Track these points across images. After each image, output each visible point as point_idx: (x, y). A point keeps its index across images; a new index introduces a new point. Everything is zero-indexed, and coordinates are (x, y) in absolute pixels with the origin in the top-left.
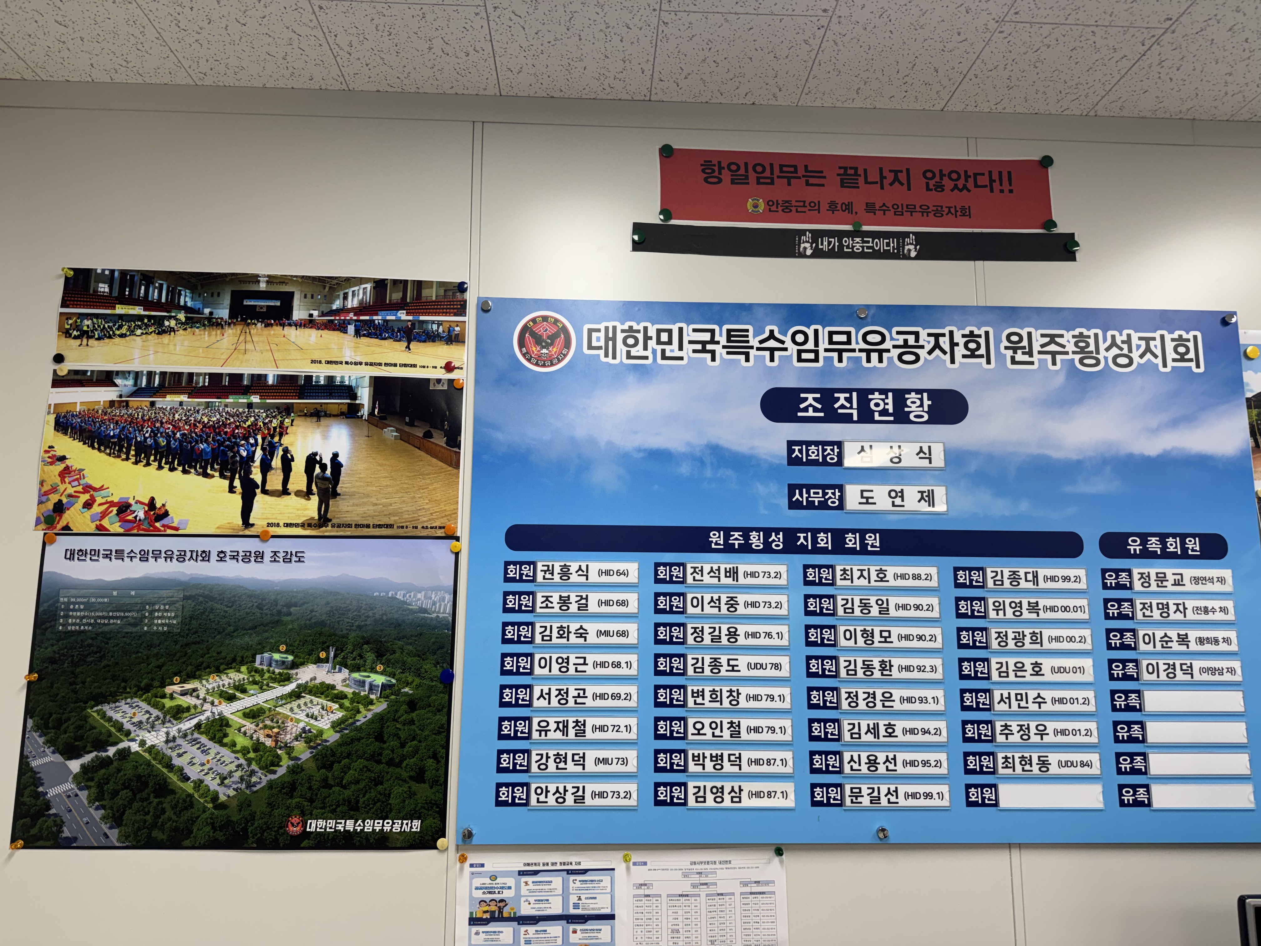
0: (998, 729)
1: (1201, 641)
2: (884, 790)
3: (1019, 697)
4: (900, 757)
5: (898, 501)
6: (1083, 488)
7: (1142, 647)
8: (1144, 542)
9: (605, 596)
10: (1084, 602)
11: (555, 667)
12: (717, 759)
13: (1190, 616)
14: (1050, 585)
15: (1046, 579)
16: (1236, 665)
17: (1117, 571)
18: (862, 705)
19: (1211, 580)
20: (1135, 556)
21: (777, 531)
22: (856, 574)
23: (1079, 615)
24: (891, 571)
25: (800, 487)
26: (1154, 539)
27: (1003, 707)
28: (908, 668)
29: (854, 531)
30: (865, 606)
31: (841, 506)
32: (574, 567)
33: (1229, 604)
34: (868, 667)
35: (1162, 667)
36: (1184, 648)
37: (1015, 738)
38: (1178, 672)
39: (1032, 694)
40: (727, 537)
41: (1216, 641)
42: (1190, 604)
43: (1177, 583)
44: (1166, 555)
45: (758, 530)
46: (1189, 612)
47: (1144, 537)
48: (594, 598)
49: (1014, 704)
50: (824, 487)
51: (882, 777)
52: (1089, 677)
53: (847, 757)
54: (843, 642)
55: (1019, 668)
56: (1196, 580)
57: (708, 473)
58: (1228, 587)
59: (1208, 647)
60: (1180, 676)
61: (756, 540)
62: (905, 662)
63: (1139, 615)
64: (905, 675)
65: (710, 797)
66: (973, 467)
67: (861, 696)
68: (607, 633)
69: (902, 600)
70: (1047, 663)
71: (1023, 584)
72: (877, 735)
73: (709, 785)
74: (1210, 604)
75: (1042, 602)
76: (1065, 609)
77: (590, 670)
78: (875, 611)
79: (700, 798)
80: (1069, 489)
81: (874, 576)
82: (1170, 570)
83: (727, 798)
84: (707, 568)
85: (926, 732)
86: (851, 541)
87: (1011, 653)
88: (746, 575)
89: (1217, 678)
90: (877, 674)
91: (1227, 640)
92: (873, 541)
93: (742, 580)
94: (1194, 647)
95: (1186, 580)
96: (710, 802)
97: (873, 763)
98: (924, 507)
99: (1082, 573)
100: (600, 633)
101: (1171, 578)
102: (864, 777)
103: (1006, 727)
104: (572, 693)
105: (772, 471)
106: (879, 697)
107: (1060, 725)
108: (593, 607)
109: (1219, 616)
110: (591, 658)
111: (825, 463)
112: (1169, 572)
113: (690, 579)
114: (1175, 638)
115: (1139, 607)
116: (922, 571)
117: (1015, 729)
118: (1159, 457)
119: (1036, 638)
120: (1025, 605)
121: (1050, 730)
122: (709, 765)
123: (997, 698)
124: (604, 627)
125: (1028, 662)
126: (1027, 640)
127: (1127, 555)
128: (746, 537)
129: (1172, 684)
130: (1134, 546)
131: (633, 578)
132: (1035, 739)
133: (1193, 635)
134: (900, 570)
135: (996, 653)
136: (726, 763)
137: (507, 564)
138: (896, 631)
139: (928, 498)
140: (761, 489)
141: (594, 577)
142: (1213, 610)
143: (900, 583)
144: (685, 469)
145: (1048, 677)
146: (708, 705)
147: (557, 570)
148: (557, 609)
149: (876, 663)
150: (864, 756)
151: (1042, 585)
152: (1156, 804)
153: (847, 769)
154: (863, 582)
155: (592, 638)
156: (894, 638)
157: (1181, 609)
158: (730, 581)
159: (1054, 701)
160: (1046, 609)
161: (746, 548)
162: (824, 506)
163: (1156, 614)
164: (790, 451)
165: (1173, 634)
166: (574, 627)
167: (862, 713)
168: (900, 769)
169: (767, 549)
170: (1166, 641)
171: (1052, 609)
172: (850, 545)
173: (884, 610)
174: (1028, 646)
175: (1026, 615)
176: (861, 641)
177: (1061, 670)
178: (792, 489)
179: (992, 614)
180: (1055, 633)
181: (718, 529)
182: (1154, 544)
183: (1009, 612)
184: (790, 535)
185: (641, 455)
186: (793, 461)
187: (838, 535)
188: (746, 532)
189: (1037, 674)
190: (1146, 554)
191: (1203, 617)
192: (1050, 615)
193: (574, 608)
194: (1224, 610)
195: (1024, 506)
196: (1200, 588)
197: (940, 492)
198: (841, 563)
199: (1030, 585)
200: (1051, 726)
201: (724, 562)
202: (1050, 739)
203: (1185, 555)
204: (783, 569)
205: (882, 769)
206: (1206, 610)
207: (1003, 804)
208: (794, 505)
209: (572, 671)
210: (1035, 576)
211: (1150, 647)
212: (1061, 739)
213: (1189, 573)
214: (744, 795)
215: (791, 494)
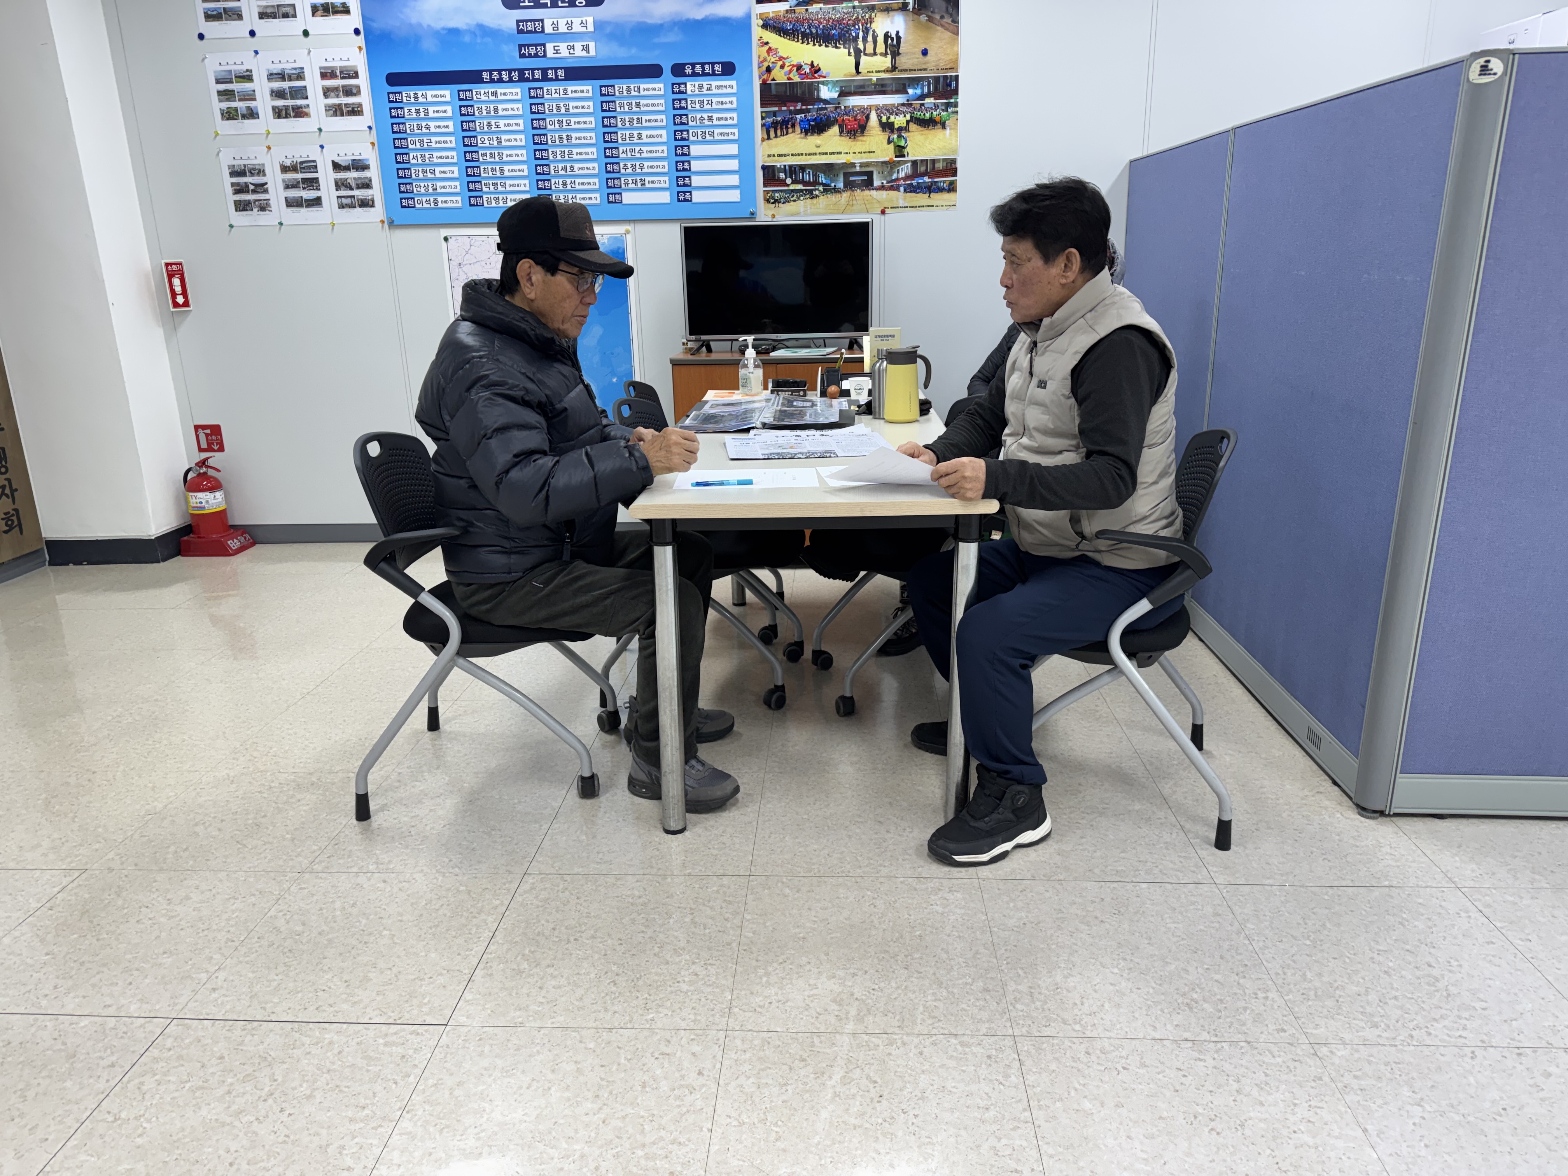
0: (622, 166)
1: (719, 119)
2: (570, 197)
3: (631, 151)
4: (578, 181)
5: (572, 51)
6: (663, 39)
7: (691, 123)
8: (693, 68)
9: (436, 108)
10: (662, 101)
11: (418, 144)
12: (495, 185)
13: (714, 106)
14: (646, 93)
15: (644, 90)
16: (736, 131)
17: (679, 84)
18: (559, 157)
19: (726, 87)
20: (689, 76)
21: (515, 70)
22: (554, 91)
23: (660, 108)
24: (570, 89)
25: (524, 46)
26: (698, 66)
27: (624, 156)
28: (579, 138)
29: (551, 69)
30: (558, 108)
31: (545, 56)
32: (420, 93)
33: (734, 99)
34: (561, 139)
35: (700, 133)
36: (710, 123)
37: (629, 171)
38: (707, 135)
39: (637, 149)
40: (491, 75)
41: (726, 119)
42: (715, 100)
43: (708, 89)
44: (704, 74)
45: (505, 70)
46: (714, 104)
47: (693, 65)
48: (431, 109)
49: (629, 154)
50: (536, 45)
51: (569, 191)
52: (664, 139)
53: (553, 182)
54: (549, 127)
55: (631, 136)
56: (718, 87)
57: (479, 40)
58: (734, 90)
59: (722, 122)
60: (708, 138)
61: (505, 76)
62: (578, 135)
63: (689, 107)
64: (578, 142)
65: (493, 202)
66: (608, 30)
67: (558, 153)
68: (439, 127)
69: (576, 104)
70: (644, 133)
71: (633, 93)
72: (566, 171)
73: (493, 196)
74: (724, 99)
75: (643, 102)
76: (653, 105)
77: (434, 145)
78: (563, 110)
79: (489, 203)
80: (656, 40)
81: (562, 93)
82: (705, 82)
83: (501, 202)
84: (482, 92)
85: (588, 169)
86: (551, 74)
87: (628, 129)
88: (501, 94)
89: (726, 138)
90: (565, 142)
91: (732, 118)
92: (561, 73)
93: (500, 98)
94: (715, 122)
95: (713, 88)
96: (494, 204)
97: (565, 184)
98: (584, 53)
99: (661, 86)
100: (436, 127)
101: (705, 87)
102: (561, 191)
103: (625, 165)
104: (427, 156)
105: (508, 38)
106: (566, 153)
107: (650, 164)
108: (431, 114)
109: (729, 106)
110: (434, 139)
111: (535, 32)
112: (705, 83)
113: (475, 98)
114: (706, 118)
115: (689, 102)
116: (584, 88)
117: (629, 166)
118: (703, 19)
119: (639, 121)
120: (634, 104)
121: (645, 166)
122: (492, 188)
123: (621, 151)
124: (437, 124)
125: (635, 133)
126: (635, 122)
127: (685, 75)
128: (500, 74)
129: (704, 142)
130: (688, 71)
131: (448, 98)
132: (639, 171)
133: (715, 116)
134: (574, 88)
135: (621, 129)
136: (499, 186)
137: (389, 93)
138: (573, 120)
139: (586, 48)
140: (505, 48)
141: (430, 99)
142: (726, 103)
143: (575, 95)
144: (467, 39)
145: (645, 140)
146: (489, 160)
147: (412, 96)
148: (414, 116)
149: (565, 137)
150: (561, 181)
151: (642, 93)
152: (694, 201)
153: (553, 187)
154: (557, 96)
155: (433, 130)
156: (572, 123)
157: (710, 103)
158: (493, 98)
159: (648, 152)
160: (644, 105)
161: (501, 80)
162: (536, 55)
163: (698, 106)
164: (518, 26)
165: (705, 116)
166: (424, 124)
167: (559, 161)
168: (577, 187)
169: (511, 80)
170: (702, 119)
171: (647, 105)
172: (550, 76)
173: (567, 110)
174: (635, 125)
175: (635, 109)
176: (557, 125)
177: (652, 136)
178: (521, 47)
179: (618, 109)
180: (648, 117)
181: (486, 71)
182: (698, 69)
183: (626, 107)
184: (521, 72)
185: (445, 32)
186: (520, 32)
187: (544, 71)
188: (500, 72)
189: (640, 139)
190: (694, 74)
191: (721, 107)
192: (646, 109)
193: (422, 115)
194: (731, 103)
195: (634, 51)
196: (720, 91)
197: (592, 45)
198: (546, 86)
199: (636, 93)
200: (646, 164)
201: (490, 88)
202: (645, 170)
203: (714, 74)
204: (519, 90)
205: (569, 187)
206: (722, 103)
207: (624, 202)
208: (522, 56)
209: (426, 146)
210: (639, 88)
211: (694, 123)
212: (651, 170)
213: (714, 84)
214: (508, 200)
215: (520, 50)
